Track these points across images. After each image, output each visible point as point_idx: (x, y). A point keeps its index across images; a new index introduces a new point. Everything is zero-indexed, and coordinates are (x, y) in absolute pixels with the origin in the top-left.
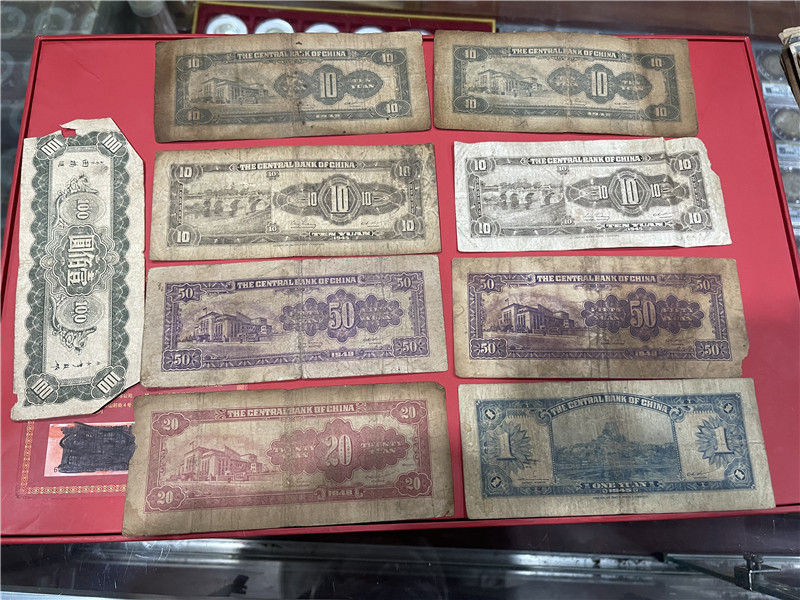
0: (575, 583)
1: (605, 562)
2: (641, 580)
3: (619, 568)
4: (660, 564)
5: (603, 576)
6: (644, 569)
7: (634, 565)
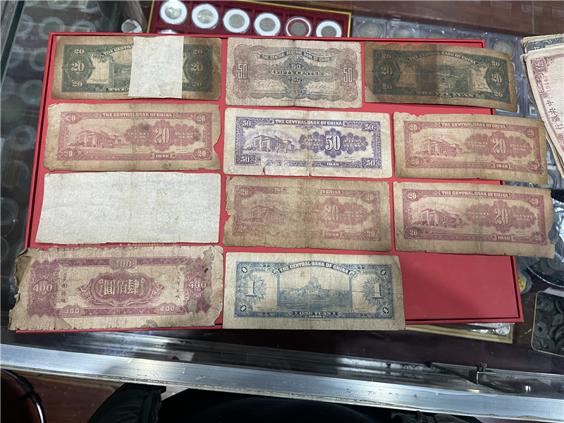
1: (393, 366)
3: (402, 369)
4: (428, 369)
5: (392, 373)
6: (418, 371)
7: (411, 368)
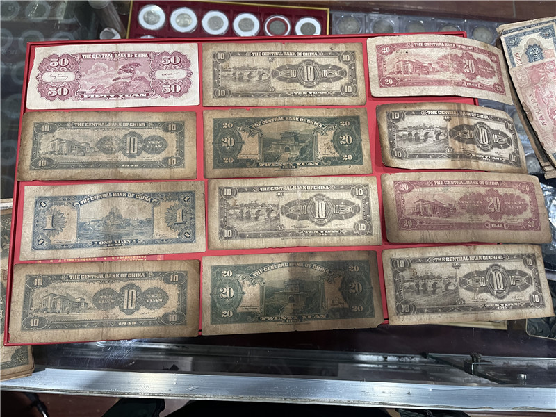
0: (371, 371)
1: (390, 358)
2: (413, 369)
3: (400, 362)
4: (425, 360)
5: (389, 366)
6: (415, 363)
7: (408, 360)
